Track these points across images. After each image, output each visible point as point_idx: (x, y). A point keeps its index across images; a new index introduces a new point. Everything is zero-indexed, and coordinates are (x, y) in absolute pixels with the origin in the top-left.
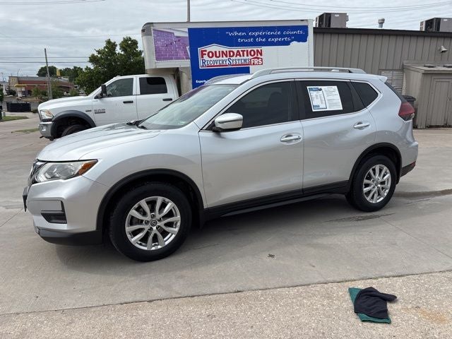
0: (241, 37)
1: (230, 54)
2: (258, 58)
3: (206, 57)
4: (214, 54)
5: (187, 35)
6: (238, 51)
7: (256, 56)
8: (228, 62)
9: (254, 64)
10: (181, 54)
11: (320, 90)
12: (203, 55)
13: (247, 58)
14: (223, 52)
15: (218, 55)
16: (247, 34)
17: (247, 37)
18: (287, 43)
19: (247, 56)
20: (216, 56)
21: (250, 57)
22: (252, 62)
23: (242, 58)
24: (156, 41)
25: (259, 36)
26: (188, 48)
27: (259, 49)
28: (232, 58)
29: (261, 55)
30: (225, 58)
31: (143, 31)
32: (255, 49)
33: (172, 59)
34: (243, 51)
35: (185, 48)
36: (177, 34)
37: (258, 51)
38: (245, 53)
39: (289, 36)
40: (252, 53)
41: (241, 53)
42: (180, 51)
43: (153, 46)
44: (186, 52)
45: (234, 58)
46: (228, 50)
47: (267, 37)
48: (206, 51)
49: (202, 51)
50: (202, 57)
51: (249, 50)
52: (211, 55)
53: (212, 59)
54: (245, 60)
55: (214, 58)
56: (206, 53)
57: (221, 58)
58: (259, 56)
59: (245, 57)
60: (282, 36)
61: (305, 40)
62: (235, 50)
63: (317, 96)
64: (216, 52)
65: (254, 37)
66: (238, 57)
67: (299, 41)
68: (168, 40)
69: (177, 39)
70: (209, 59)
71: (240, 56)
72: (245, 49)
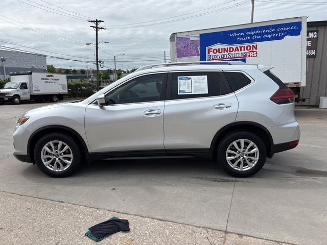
0: (240, 37)
1: (230, 50)
2: (253, 52)
3: (211, 54)
4: (218, 51)
5: (199, 39)
6: (237, 48)
7: (251, 50)
8: (228, 56)
9: (249, 56)
10: (194, 52)
11: (190, 79)
12: (209, 52)
13: (244, 52)
14: (224, 49)
15: (221, 51)
16: (245, 34)
17: (245, 36)
18: (281, 38)
19: (244, 50)
20: (219, 52)
21: (246, 51)
22: (248, 55)
23: (240, 52)
24: (177, 44)
25: (254, 35)
26: (199, 48)
27: (255, 45)
28: (231, 53)
29: (256, 49)
30: (226, 53)
31: (170, 38)
32: (251, 45)
33: (187, 56)
34: (241, 47)
35: (197, 48)
36: (192, 39)
37: (253, 46)
38: (243, 48)
39: (283, 31)
40: (249, 48)
41: (239, 49)
42: (193, 50)
43: (175, 48)
44: (197, 51)
45: (233, 52)
46: (229, 47)
47: (262, 34)
48: (212, 49)
49: (209, 49)
50: (209, 53)
51: (246, 46)
52: (215, 51)
53: (216, 54)
54: (242, 54)
55: (218, 54)
56: (212, 50)
57: (223, 53)
58: (254, 50)
59: (243, 51)
60: (276, 32)
61: (298, 34)
62: (234, 47)
63: (184, 83)
64: (219, 49)
65: (251, 36)
66: (237, 52)
67: (292, 35)
68: (185, 43)
69: (192, 42)
70: (214, 54)
71: (238, 51)
72: (243, 45)
